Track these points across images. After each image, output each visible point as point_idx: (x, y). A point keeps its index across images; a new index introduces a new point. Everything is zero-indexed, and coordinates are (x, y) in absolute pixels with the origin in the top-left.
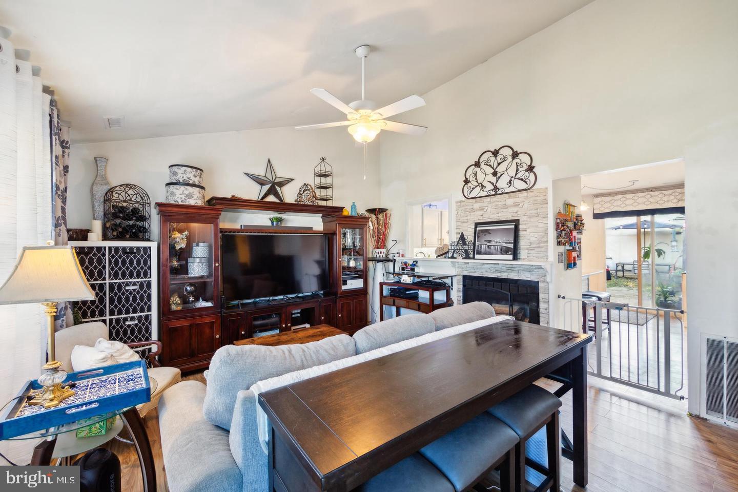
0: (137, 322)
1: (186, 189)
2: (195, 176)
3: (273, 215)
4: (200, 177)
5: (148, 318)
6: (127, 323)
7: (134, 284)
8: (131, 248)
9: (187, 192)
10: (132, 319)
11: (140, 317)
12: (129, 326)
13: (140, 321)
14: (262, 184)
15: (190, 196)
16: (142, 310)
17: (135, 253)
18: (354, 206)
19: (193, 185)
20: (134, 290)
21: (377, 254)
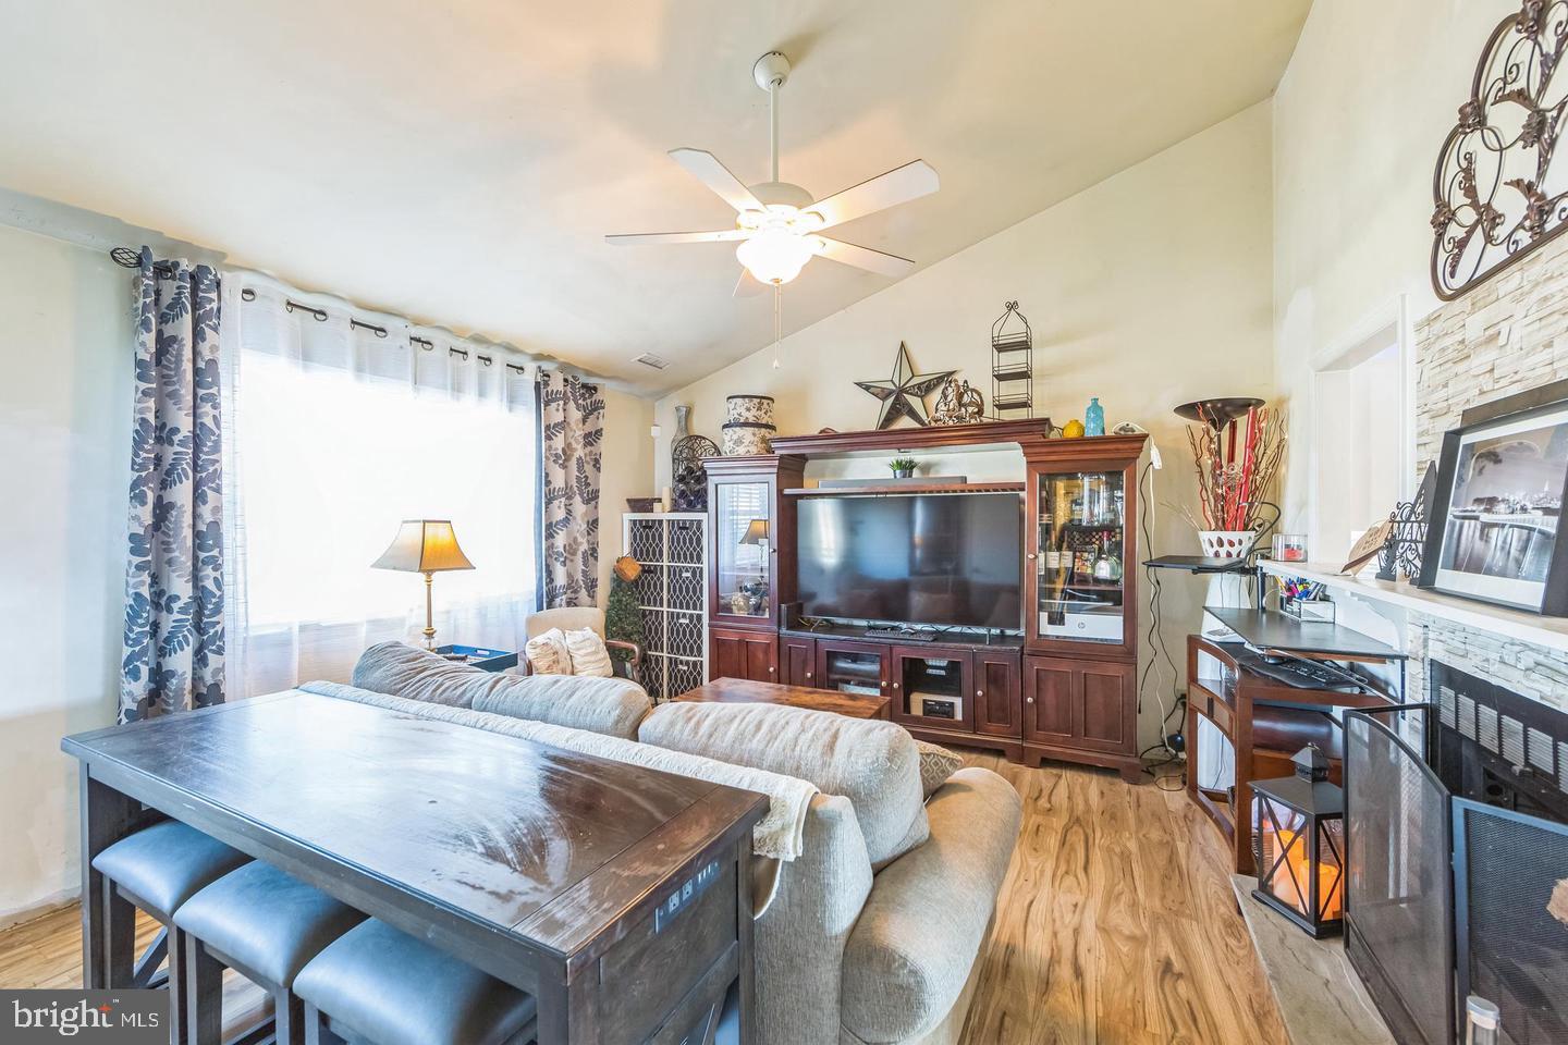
0: (688, 621)
1: (735, 432)
2: (748, 410)
3: (893, 456)
4: (759, 409)
5: (699, 617)
6: (681, 621)
7: (687, 571)
8: (684, 521)
9: (735, 437)
10: (684, 615)
11: (691, 615)
12: (681, 624)
13: (691, 621)
14: (884, 395)
15: (739, 442)
16: (695, 609)
17: (687, 528)
18: (1096, 407)
19: (746, 424)
20: (687, 578)
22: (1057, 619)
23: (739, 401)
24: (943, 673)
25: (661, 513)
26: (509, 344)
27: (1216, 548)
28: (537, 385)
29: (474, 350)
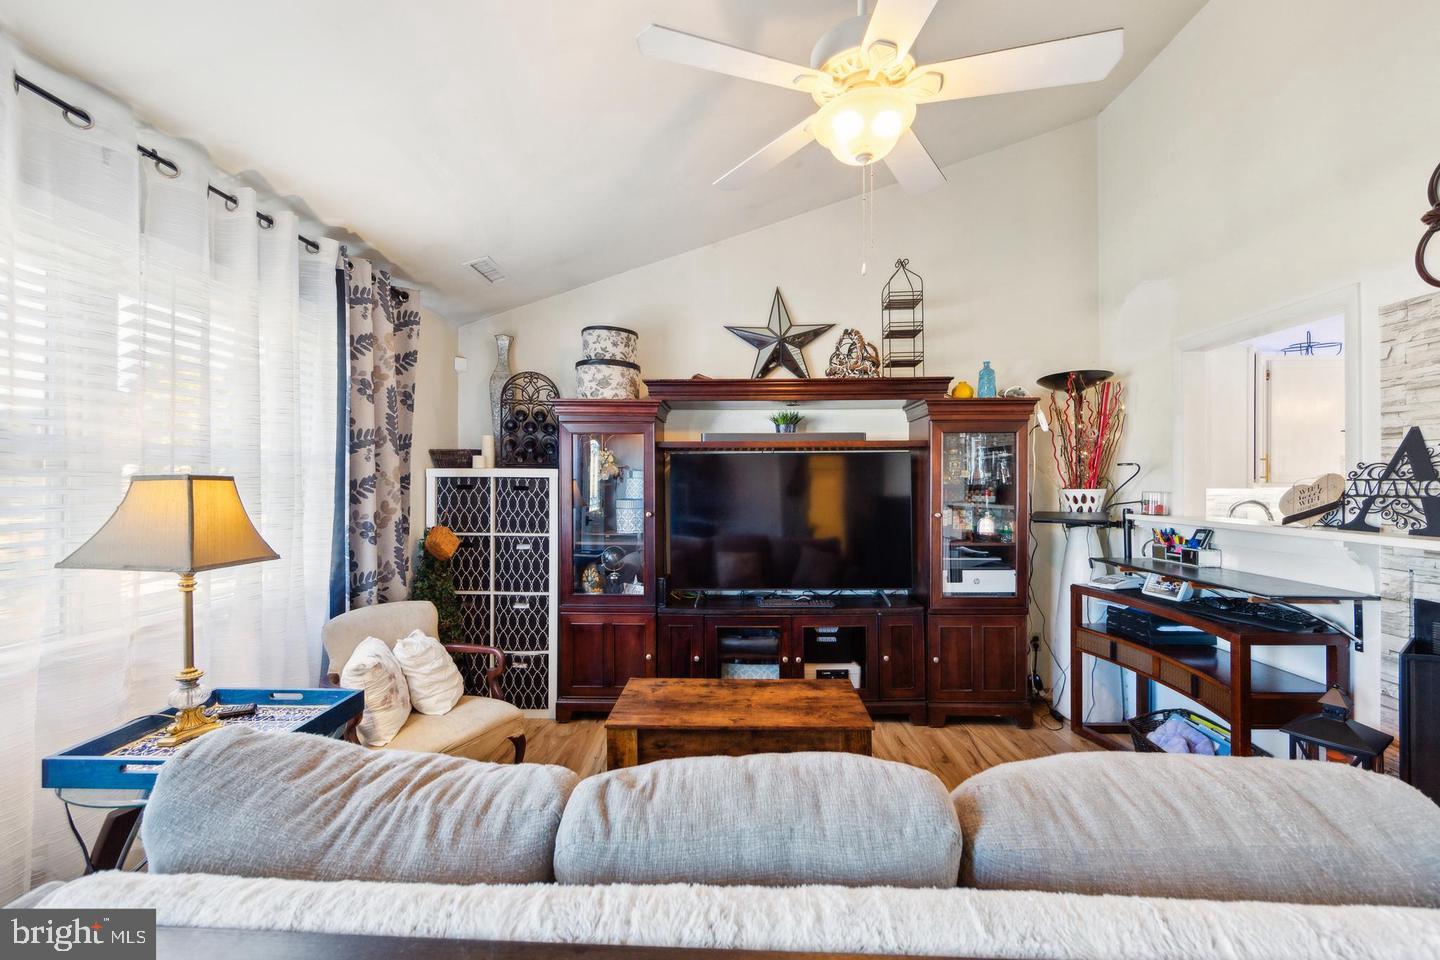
0: (528, 606)
1: (599, 371)
2: (615, 344)
3: (779, 409)
4: (627, 345)
5: (544, 600)
6: (516, 606)
7: (526, 542)
8: (522, 480)
9: (599, 376)
10: (522, 599)
11: (533, 599)
12: (517, 611)
13: (532, 606)
14: (759, 343)
15: (604, 383)
16: (537, 589)
17: (527, 489)
18: (987, 372)
19: (612, 362)
20: (526, 551)
21: (1071, 502)
22: (956, 577)
23: (604, 333)
24: (833, 639)
25: (483, 467)
26: (301, 201)
27: (1080, 504)
28: (340, 274)
29: (247, 197)
